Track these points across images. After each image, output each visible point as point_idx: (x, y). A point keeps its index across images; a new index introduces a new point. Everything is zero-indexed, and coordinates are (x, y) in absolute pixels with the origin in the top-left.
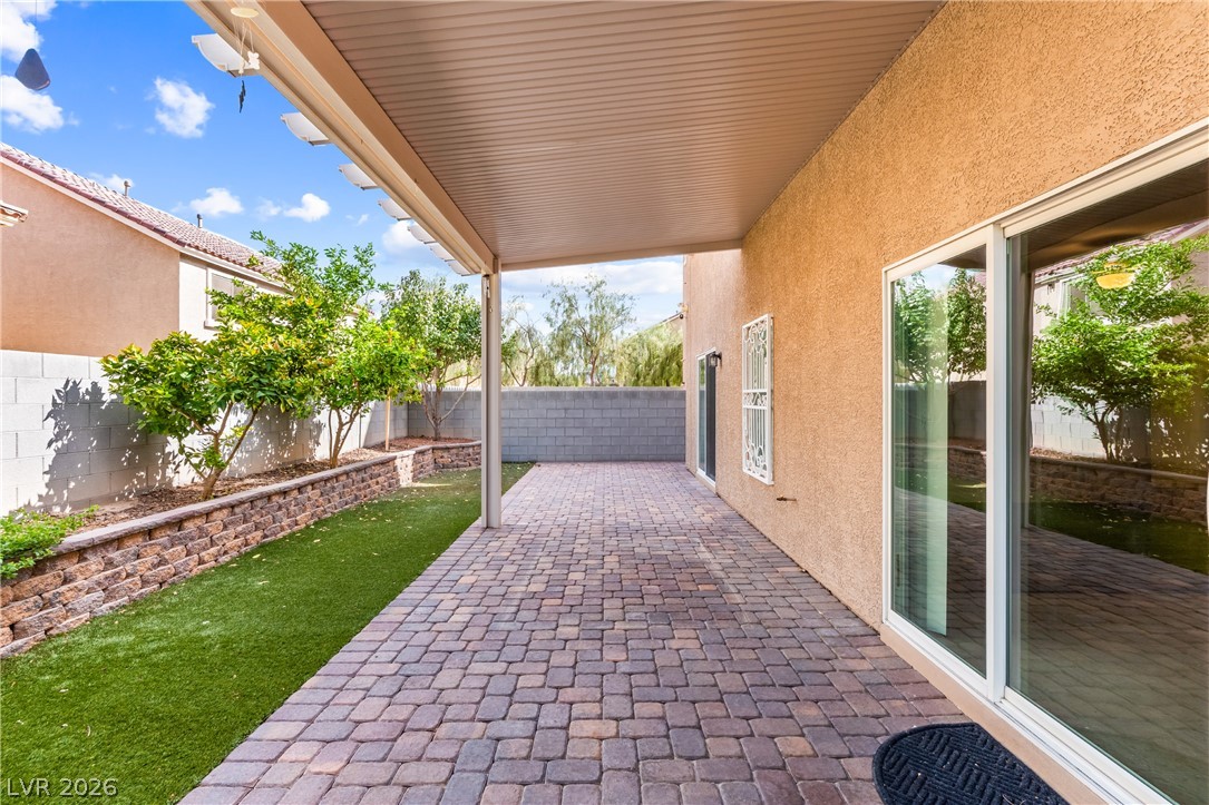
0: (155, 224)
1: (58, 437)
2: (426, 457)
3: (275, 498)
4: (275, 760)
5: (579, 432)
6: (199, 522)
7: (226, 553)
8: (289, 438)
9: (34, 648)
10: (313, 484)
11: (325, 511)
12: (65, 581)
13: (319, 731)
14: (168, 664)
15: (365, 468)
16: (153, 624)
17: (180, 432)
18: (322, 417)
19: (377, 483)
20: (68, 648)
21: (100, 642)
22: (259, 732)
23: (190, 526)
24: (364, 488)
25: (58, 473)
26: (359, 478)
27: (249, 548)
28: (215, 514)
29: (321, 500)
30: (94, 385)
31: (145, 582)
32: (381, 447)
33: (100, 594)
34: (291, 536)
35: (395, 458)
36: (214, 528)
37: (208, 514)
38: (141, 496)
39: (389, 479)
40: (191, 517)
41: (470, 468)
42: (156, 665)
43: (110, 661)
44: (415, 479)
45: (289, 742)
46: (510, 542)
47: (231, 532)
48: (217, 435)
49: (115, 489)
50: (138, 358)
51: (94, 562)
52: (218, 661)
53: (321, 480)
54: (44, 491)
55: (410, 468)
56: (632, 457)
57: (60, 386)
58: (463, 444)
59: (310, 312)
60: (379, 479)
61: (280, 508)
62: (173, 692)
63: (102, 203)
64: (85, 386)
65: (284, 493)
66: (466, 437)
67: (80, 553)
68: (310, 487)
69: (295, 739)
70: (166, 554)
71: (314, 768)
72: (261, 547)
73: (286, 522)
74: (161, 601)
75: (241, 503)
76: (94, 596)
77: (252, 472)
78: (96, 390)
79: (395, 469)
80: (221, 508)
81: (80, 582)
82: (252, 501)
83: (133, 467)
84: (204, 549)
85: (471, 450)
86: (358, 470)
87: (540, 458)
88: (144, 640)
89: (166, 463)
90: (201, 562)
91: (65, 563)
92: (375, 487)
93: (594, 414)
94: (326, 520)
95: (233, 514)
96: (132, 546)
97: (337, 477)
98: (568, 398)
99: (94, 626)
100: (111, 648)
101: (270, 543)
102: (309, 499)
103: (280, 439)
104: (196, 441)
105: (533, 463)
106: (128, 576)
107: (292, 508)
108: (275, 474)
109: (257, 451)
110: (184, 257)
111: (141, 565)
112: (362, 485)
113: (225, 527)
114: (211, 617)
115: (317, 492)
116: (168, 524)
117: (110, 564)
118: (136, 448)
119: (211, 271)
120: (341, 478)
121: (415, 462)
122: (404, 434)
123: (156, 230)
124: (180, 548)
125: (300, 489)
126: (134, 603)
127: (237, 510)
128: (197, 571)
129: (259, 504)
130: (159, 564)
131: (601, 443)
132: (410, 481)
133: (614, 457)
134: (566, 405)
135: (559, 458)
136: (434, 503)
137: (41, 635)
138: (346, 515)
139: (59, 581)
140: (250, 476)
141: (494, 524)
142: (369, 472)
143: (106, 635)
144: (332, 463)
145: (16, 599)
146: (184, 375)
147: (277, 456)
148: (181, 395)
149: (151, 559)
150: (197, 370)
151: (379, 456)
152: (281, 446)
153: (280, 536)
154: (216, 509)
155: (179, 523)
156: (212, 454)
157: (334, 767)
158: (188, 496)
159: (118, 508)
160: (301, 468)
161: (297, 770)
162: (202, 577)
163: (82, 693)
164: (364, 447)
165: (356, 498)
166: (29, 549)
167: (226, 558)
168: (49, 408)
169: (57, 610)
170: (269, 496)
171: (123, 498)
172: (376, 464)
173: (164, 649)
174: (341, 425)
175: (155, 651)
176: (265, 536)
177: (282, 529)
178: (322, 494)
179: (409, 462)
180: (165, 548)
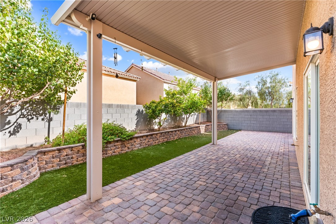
0: (160, 76)
1: (137, 119)
2: (209, 127)
3: (170, 133)
4: (150, 172)
5: (255, 122)
6: (155, 135)
7: (160, 142)
8: (177, 121)
9: (130, 151)
10: (178, 130)
11: (181, 137)
12: (135, 142)
13: (157, 171)
14: (144, 157)
15: (191, 128)
16: (145, 151)
17: (155, 119)
18: (183, 116)
19: (194, 132)
20: (134, 152)
21: (138, 152)
22: (150, 169)
23: (154, 136)
24: (191, 133)
25: (137, 124)
26: (190, 130)
27: (164, 142)
28: (158, 134)
29: (180, 134)
30: (142, 110)
31: (146, 145)
32: (198, 124)
33: (139, 145)
34: (173, 141)
35: (200, 126)
36: (158, 137)
37: (157, 134)
38: (149, 130)
39: (198, 131)
40: (154, 134)
41: (221, 130)
42: (142, 157)
43: (138, 155)
44: (205, 132)
45: (153, 171)
46: (216, 148)
47: (161, 138)
48: (160, 120)
49: (145, 128)
50: (147, 105)
51: (139, 140)
52: (150, 158)
53: (180, 130)
54: (135, 128)
55: (204, 129)
56: (274, 131)
57: (137, 110)
58: (219, 124)
59: (175, 94)
60: (195, 131)
61: (171, 135)
62: (143, 161)
63: (152, 73)
64: (141, 110)
65: (172, 132)
66: (222, 122)
67: (137, 138)
68: (178, 131)
69: (154, 171)
70: (150, 140)
71: (154, 175)
72: (167, 142)
73: (172, 138)
74: (148, 148)
75: (163, 133)
76: (138, 145)
77: (169, 127)
78: (142, 111)
79: (200, 129)
80: (159, 133)
81: (137, 143)
82: (165, 132)
83: (148, 125)
84: (156, 140)
85: (221, 126)
86: (189, 128)
87: (242, 129)
88: (143, 153)
89: (153, 124)
90: (155, 143)
91: (135, 139)
92: (194, 133)
93: (260, 117)
94: (181, 138)
95: (161, 134)
96: (144, 138)
97: (184, 129)
98: (251, 112)
99: (138, 150)
100: (138, 153)
101: (168, 141)
102: (177, 134)
103: (175, 120)
104: (157, 120)
105: (240, 130)
106: (143, 143)
107: (173, 135)
108: (173, 128)
109: (170, 123)
110: (164, 82)
111: (145, 141)
112: (190, 132)
113: (160, 137)
114: (153, 152)
115: (179, 132)
116: (150, 135)
117: (141, 140)
118: (148, 121)
119: (169, 84)
120: (185, 130)
121: (205, 128)
122: (206, 121)
123: (160, 78)
124: (152, 140)
125: (175, 131)
126: (144, 148)
127: (162, 134)
128: (155, 144)
129: (167, 133)
130: (148, 142)
131: (263, 126)
132: (204, 132)
133: (267, 130)
134: (251, 114)
135: (248, 129)
136: (206, 137)
137: (131, 150)
138: (185, 138)
139: (134, 142)
140: (169, 128)
141: (215, 143)
142: (192, 129)
143: (139, 151)
144: (185, 126)
145: (128, 143)
146: (154, 108)
147: (174, 124)
148: (154, 111)
149: (147, 141)
150: (156, 107)
151: (197, 125)
152: (175, 122)
153: (171, 140)
154: (158, 133)
155: (152, 135)
156: (160, 123)
157: (156, 175)
158: (156, 130)
159: (145, 132)
160: (179, 127)
161: (152, 174)
162: (155, 145)
163: (133, 158)
164: (195, 123)
165: (189, 135)
166: (130, 136)
167: (160, 143)
168: (136, 114)
169: (133, 146)
170: (169, 132)
171: (146, 130)
172: (194, 127)
173: (144, 155)
174: (187, 118)
175: (143, 155)
176: (168, 140)
177: (171, 139)
178: (180, 133)
179: (204, 128)
180: (149, 139)
